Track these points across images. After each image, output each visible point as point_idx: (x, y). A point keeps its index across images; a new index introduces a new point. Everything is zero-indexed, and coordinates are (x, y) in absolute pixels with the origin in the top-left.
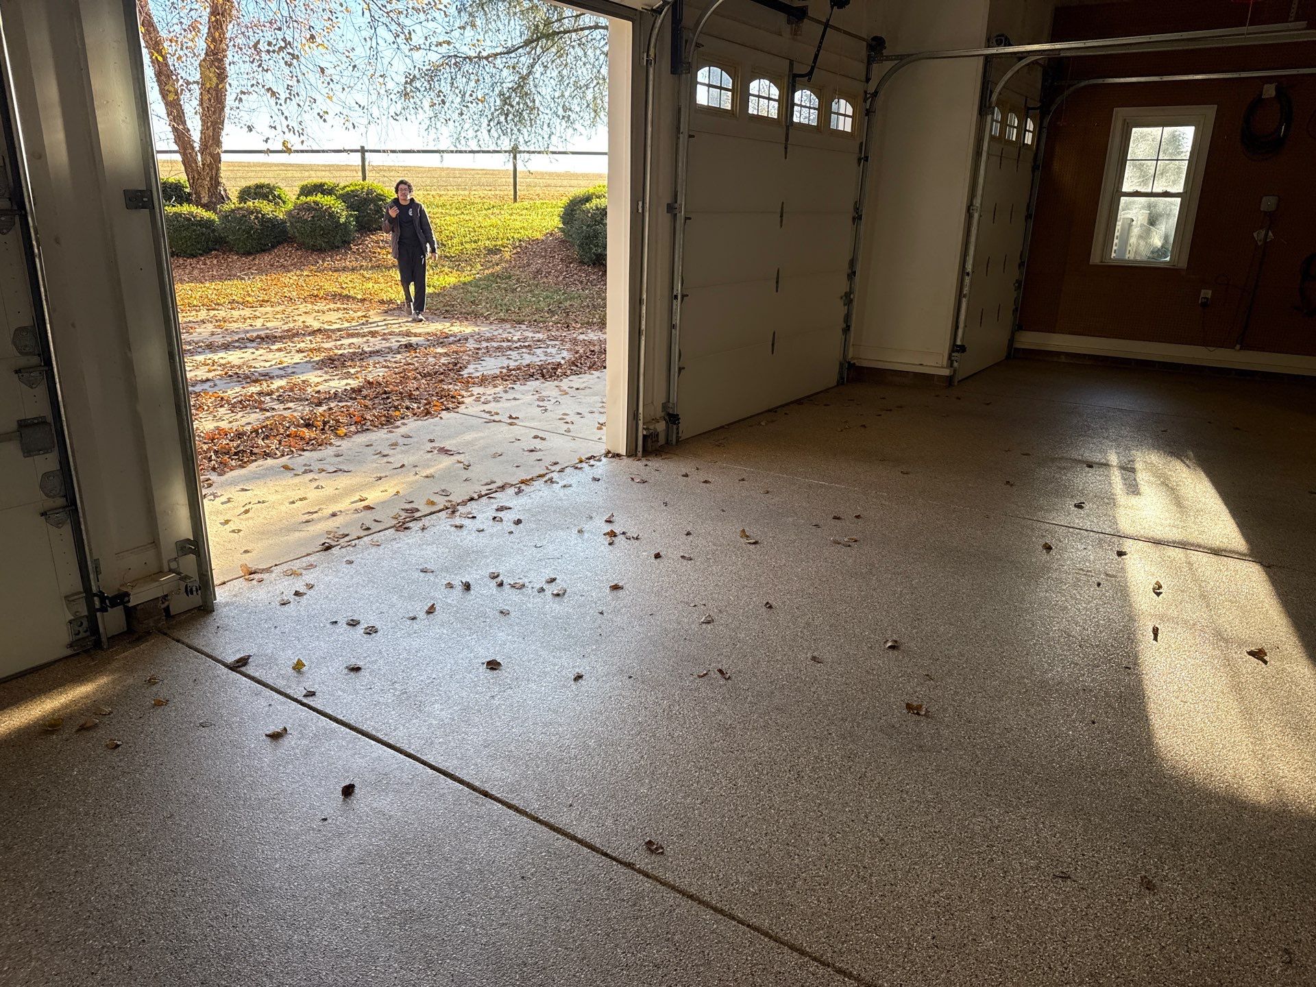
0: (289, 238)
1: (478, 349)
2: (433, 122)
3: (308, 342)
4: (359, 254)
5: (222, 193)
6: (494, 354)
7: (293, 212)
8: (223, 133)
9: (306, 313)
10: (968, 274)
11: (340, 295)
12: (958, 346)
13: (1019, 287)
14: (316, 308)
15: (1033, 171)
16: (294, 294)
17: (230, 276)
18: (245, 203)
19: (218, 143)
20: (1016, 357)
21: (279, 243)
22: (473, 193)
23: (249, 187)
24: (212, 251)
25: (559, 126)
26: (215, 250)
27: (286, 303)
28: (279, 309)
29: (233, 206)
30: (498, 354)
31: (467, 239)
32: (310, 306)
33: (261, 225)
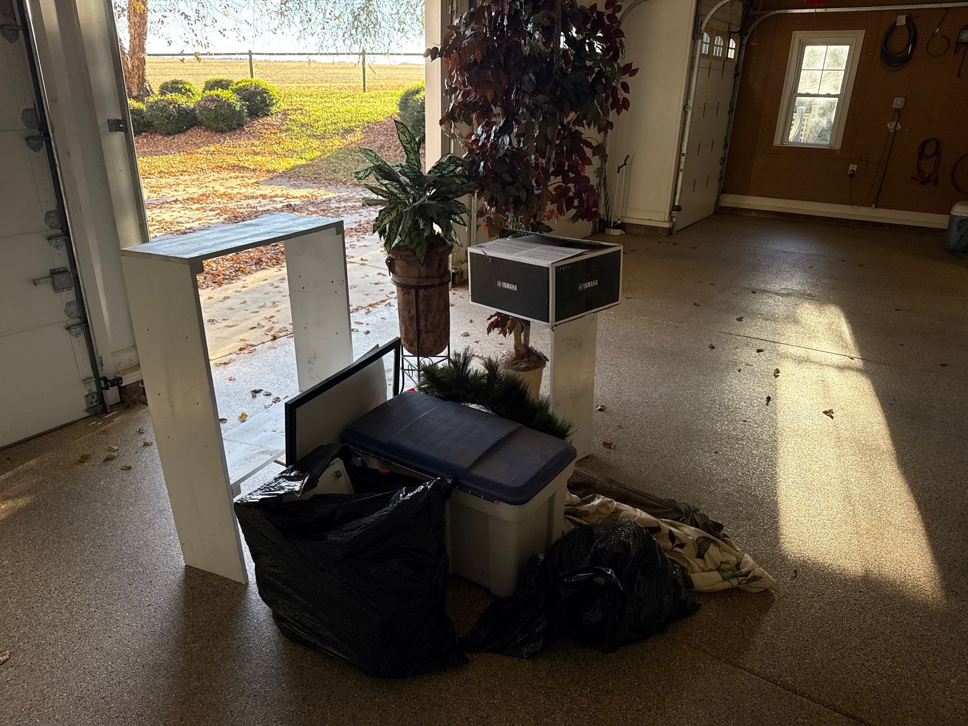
0: (199, 122)
1: (339, 208)
2: (303, 34)
3: (218, 203)
4: (250, 134)
5: (148, 88)
6: (350, 212)
7: (201, 103)
8: (146, 42)
9: (214, 180)
10: (684, 155)
11: (238, 166)
12: (676, 206)
13: (723, 162)
14: (221, 176)
15: (735, 77)
16: (205, 165)
17: (157, 151)
18: (165, 96)
19: (143, 50)
20: (721, 213)
21: (192, 126)
22: (333, 85)
23: (167, 83)
24: (142, 132)
25: (397, 36)
26: (144, 131)
27: (199, 172)
28: (194, 177)
29: (156, 98)
30: (353, 212)
31: (329, 122)
32: (216, 174)
33: (178, 113)
